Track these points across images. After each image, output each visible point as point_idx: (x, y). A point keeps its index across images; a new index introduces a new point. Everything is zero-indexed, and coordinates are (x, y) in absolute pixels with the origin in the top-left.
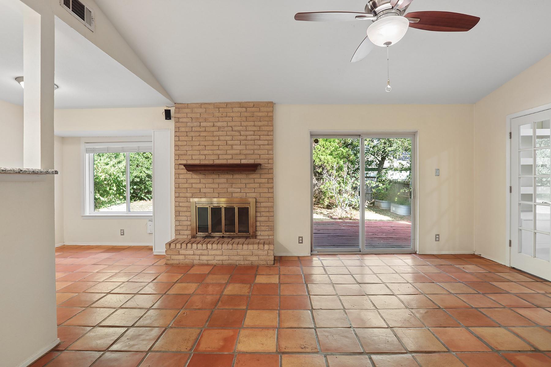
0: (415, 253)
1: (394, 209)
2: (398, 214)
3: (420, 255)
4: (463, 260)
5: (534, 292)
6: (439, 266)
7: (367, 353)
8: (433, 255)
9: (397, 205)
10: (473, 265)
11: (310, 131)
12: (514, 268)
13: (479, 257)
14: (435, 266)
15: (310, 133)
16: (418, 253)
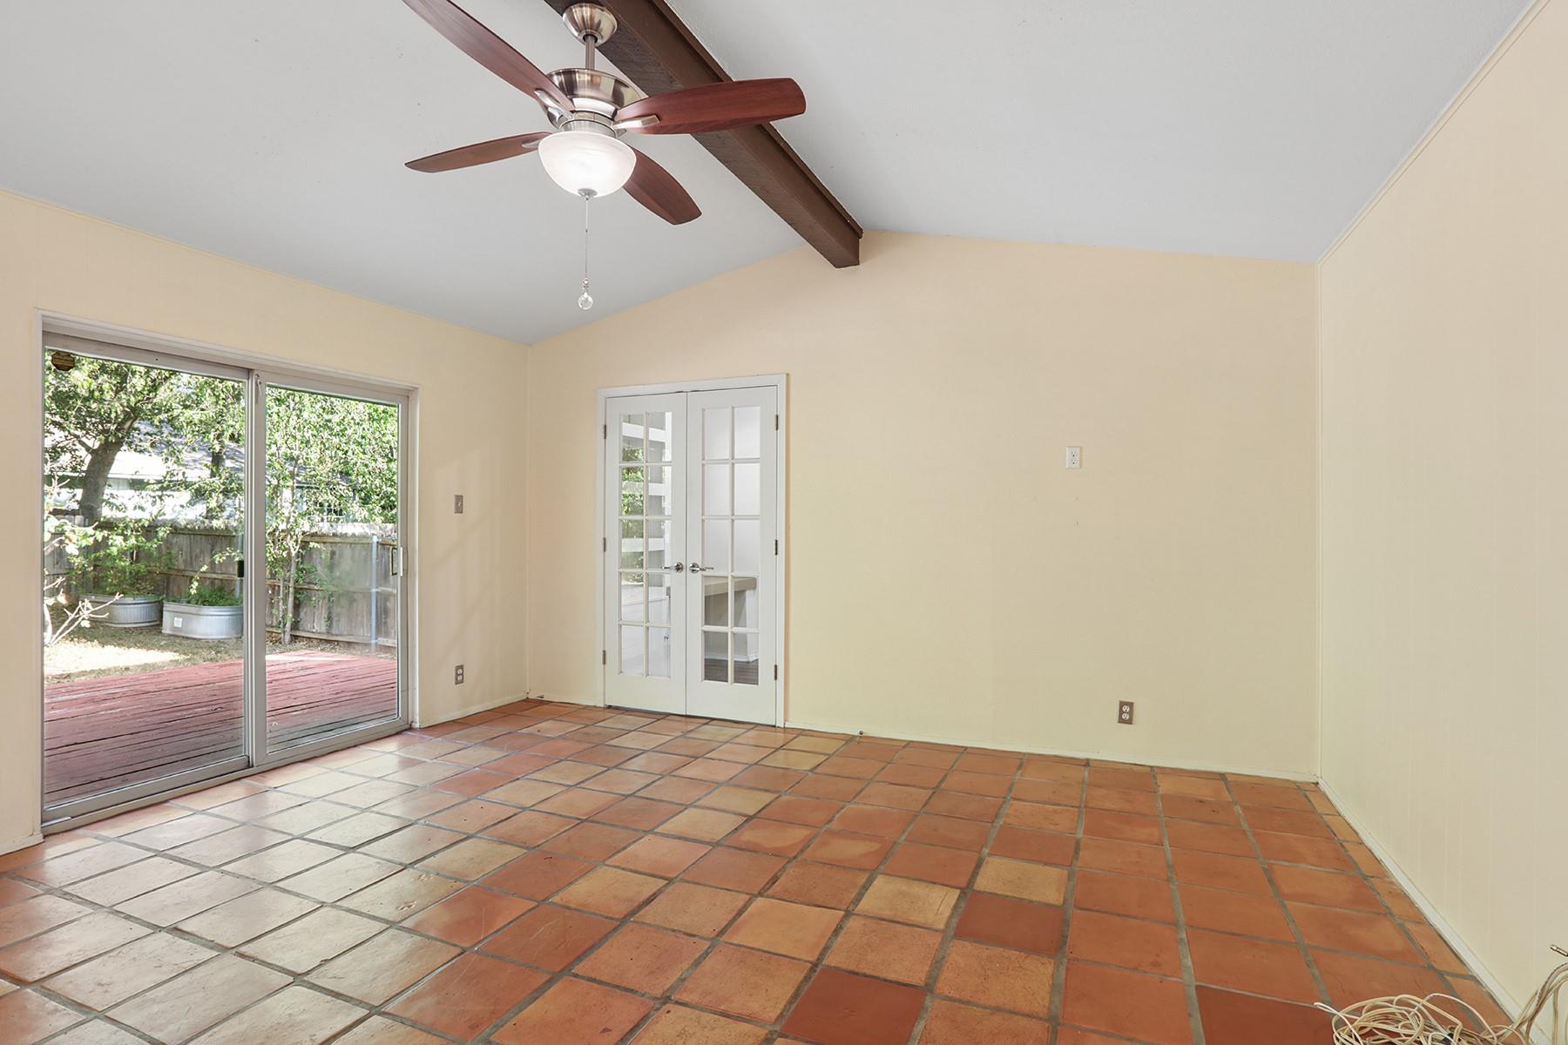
0: (410, 729)
1: (178, 622)
2: (198, 637)
3: (430, 729)
4: (522, 716)
5: (670, 738)
6: (491, 741)
7: (561, 971)
8: (453, 721)
9: (192, 609)
10: (547, 720)
11: (43, 316)
12: (610, 707)
13: (540, 702)
14: (483, 743)
15: (44, 324)
16: (417, 725)
